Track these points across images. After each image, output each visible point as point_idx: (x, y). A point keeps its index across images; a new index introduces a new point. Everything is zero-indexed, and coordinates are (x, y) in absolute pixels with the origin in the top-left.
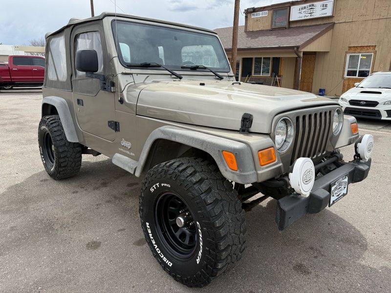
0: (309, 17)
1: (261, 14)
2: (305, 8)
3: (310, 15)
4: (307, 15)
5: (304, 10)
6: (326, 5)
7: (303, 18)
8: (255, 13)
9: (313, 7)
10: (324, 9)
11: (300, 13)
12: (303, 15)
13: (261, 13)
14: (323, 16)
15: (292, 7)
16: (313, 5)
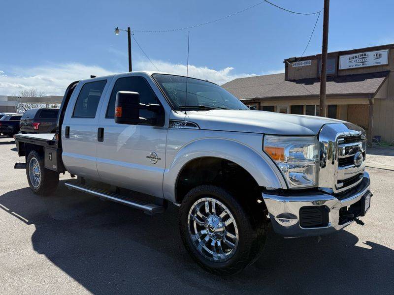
0: (361, 66)
1: (303, 64)
2: (356, 57)
3: (362, 64)
4: (358, 64)
5: (355, 59)
6: (380, 55)
7: (354, 67)
8: (297, 63)
9: (365, 56)
10: (378, 58)
11: (350, 62)
12: (354, 64)
13: (303, 62)
14: (377, 64)
15: (340, 57)
16: (365, 55)
